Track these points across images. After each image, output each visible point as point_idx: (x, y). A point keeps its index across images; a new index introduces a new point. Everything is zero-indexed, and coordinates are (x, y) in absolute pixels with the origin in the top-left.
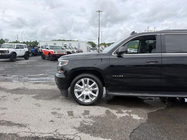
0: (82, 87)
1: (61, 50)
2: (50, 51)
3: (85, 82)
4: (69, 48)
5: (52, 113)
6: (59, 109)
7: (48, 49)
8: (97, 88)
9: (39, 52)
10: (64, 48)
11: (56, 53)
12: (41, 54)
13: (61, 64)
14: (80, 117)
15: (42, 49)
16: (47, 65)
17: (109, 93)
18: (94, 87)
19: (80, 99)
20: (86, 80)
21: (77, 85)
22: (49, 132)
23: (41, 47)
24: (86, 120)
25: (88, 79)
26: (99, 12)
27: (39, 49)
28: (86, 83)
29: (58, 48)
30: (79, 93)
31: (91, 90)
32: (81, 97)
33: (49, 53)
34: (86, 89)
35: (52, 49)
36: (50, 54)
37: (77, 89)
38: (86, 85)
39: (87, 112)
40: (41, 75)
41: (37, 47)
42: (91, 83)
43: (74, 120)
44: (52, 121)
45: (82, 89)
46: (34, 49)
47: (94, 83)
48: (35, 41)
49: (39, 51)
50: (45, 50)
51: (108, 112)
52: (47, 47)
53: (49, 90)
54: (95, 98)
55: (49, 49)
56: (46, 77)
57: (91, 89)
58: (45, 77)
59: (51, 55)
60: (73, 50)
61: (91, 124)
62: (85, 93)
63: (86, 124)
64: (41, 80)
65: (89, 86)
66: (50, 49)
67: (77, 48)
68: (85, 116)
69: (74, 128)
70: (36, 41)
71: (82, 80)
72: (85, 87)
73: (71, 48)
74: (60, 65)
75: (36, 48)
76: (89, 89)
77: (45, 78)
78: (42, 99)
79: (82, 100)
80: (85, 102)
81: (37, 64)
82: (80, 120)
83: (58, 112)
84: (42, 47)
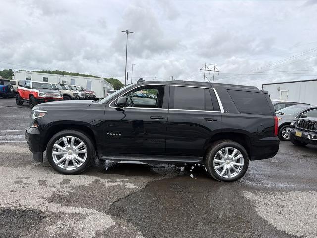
0: (64, 149)
1: (53, 91)
2: (33, 92)
3: (68, 142)
4: (69, 88)
5: (15, 182)
6: (27, 178)
7: (29, 87)
8: (85, 150)
9: (14, 91)
10: (60, 87)
11: (43, 96)
12: (15, 94)
13: (36, 116)
14: (55, 187)
15: (19, 88)
16: (23, 116)
17: (103, 157)
18: (82, 148)
19: (60, 165)
20: (70, 139)
21: (56, 145)
22: (6, 203)
23: (17, 83)
24: (62, 190)
25: (73, 138)
26: (128, 33)
27: (14, 86)
28: (70, 144)
29: (48, 87)
30: (59, 157)
31: (76, 153)
32: (62, 162)
33: (31, 95)
34: (70, 151)
35: (36, 88)
36: (31, 97)
37: (56, 151)
38: (69, 146)
39: (66, 182)
40: (10, 131)
41: (10, 83)
42: (77, 143)
43: (45, 189)
44: (12, 191)
45: (64, 151)
46: (3, 86)
47: (82, 143)
48: (8, 70)
49: (12, 90)
50: (23, 88)
51: (96, 182)
52: (28, 85)
53: (18, 154)
54: (81, 164)
55: (31, 87)
56: (18, 135)
57: (77, 151)
58: (15, 135)
59: (33, 99)
60: (76, 92)
61: (68, 194)
62: (67, 157)
63: (61, 194)
64: (7, 140)
65: (74, 147)
66: (33, 88)
67: (85, 88)
68: (63, 186)
69: (43, 198)
70: (11, 70)
71: (65, 139)
72: (68, 149)
73: (74, 88)
74: (34, 117)
75: (7, 84)
76: (73, 151)
77: (15, 137)
78: (3, 165)
79: (63, 167)
80: (67, 169)
81: (6, 113)
82: (54, 190)
83: (25, 181)
84: (19, 82)
